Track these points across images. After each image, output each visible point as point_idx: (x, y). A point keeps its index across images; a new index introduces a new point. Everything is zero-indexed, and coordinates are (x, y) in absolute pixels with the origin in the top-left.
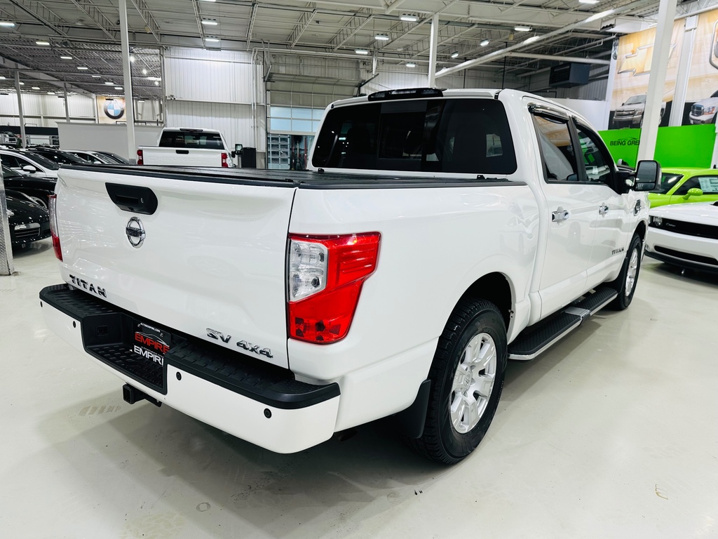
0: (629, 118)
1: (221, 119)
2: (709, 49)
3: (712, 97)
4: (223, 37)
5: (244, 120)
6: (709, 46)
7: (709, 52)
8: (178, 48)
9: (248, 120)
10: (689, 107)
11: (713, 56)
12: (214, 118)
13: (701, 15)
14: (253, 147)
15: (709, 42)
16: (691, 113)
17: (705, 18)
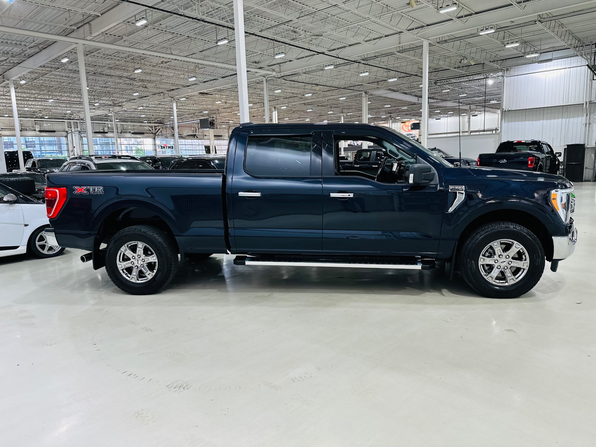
1: (552, 121)
4: (542, 51)
5: (575, 119)
8: (516, 67)
9: (580, 118)
12: (545, 121)
14: (582, 143)
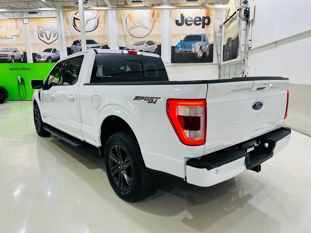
0: (5, 58)
2: (37, 33)
3: (43, 52)
6: (37, 32)
7: (37, 35)
10: (34, 55)
11: (40, 36)
13: (29, 19)
15: (37, 30)
16: (36, 57)
17: (32, 20)
